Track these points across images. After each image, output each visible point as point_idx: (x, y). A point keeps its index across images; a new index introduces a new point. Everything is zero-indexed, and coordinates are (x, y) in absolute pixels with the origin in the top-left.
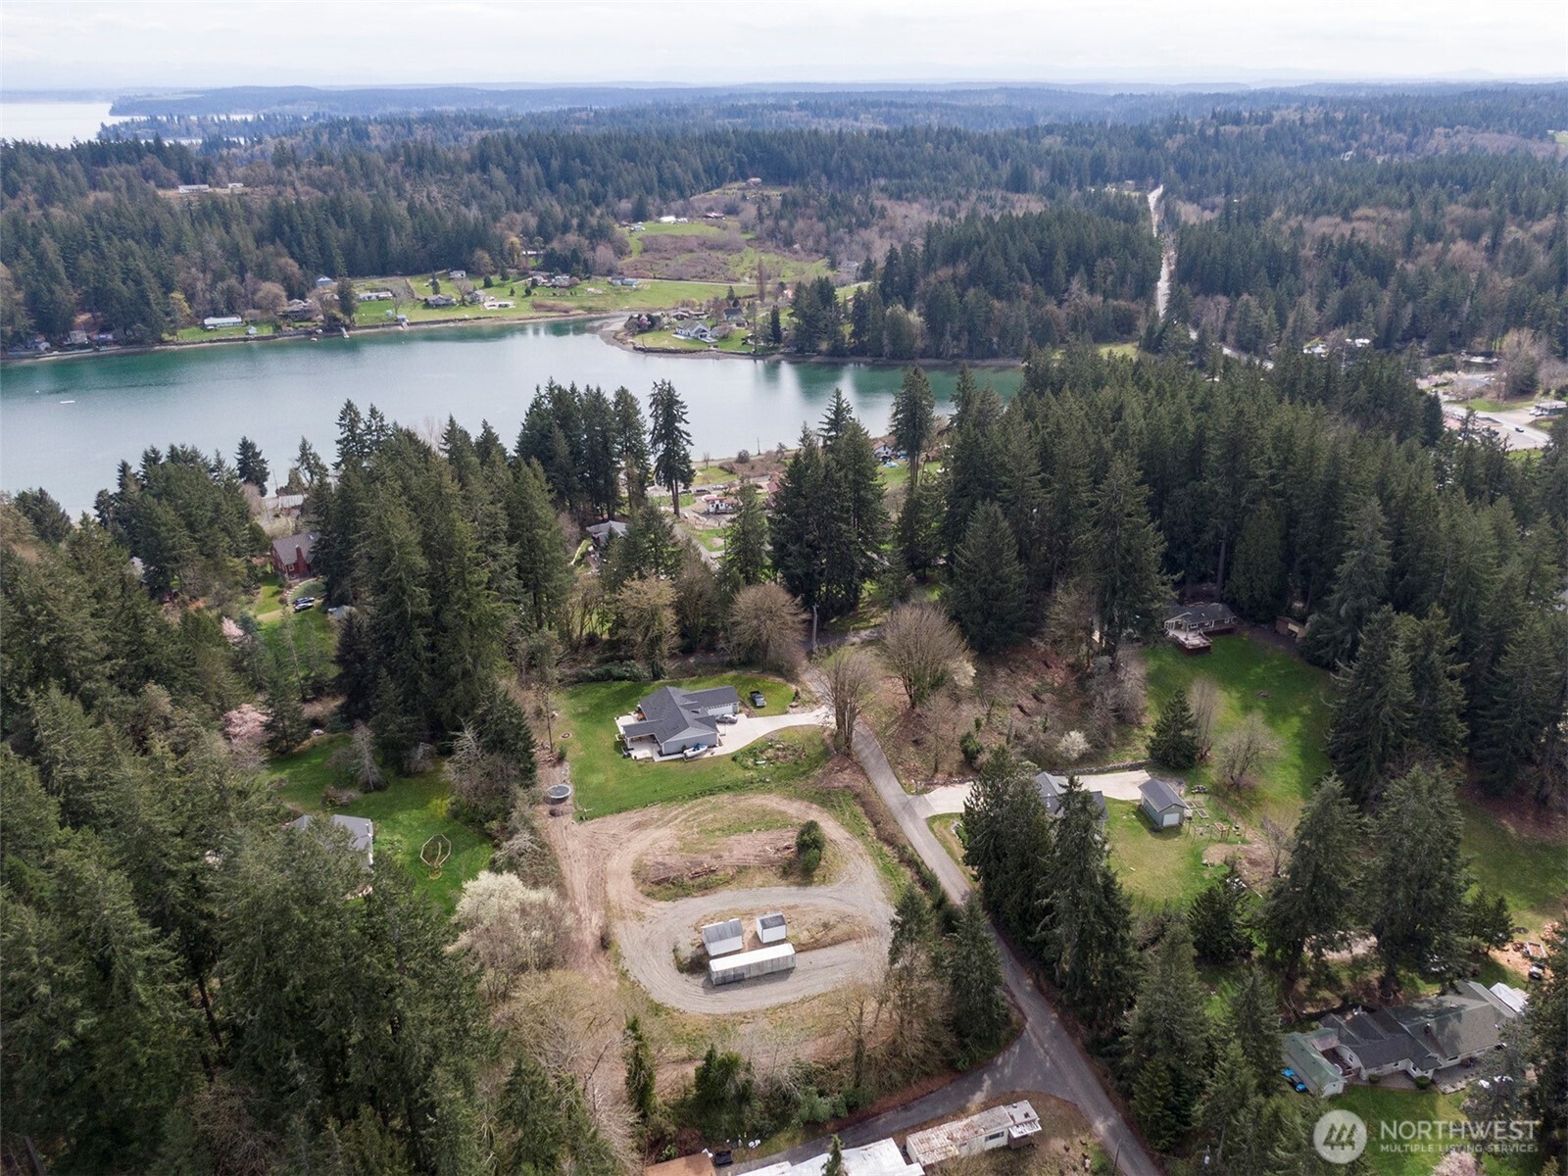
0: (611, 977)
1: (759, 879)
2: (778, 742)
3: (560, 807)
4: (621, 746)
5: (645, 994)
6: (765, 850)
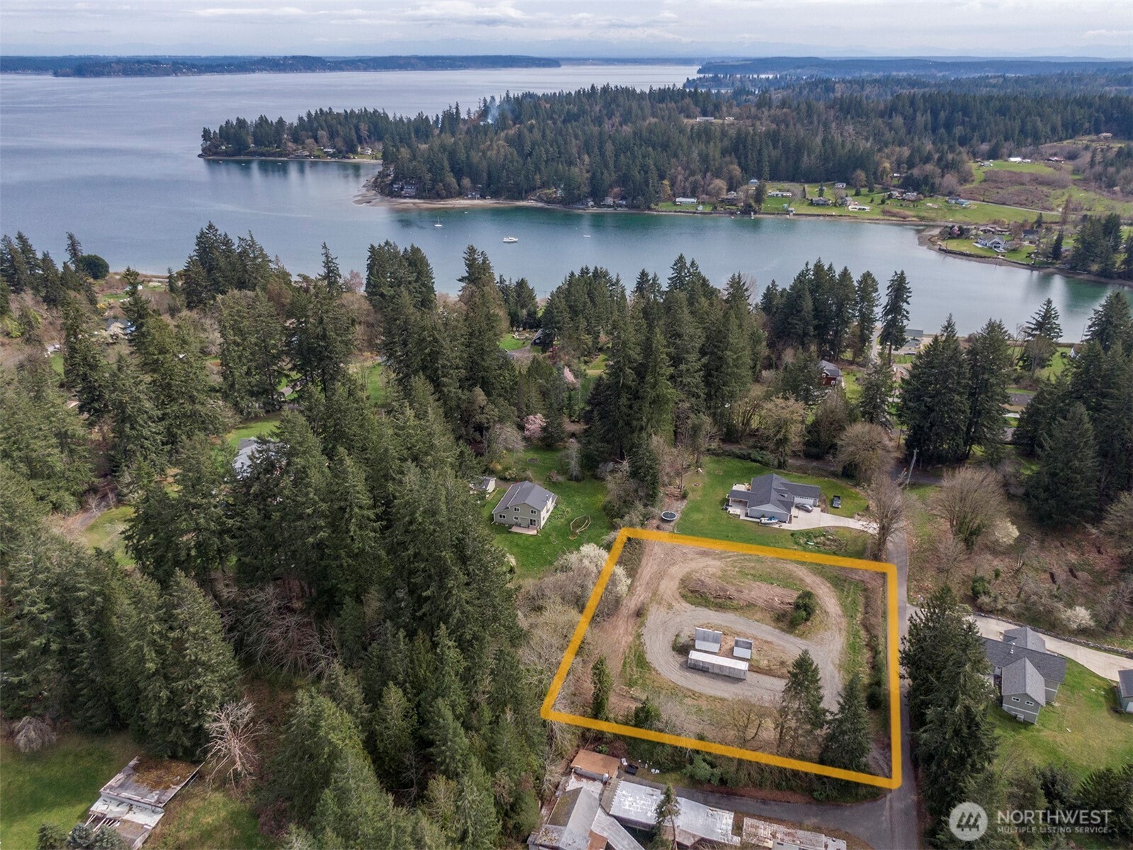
0: (631, 634)
1: (759, 615)
2: (831, 535)
3: (665, 526)
4: (725, 503)
5: (644, 652)
6: (773, 600)
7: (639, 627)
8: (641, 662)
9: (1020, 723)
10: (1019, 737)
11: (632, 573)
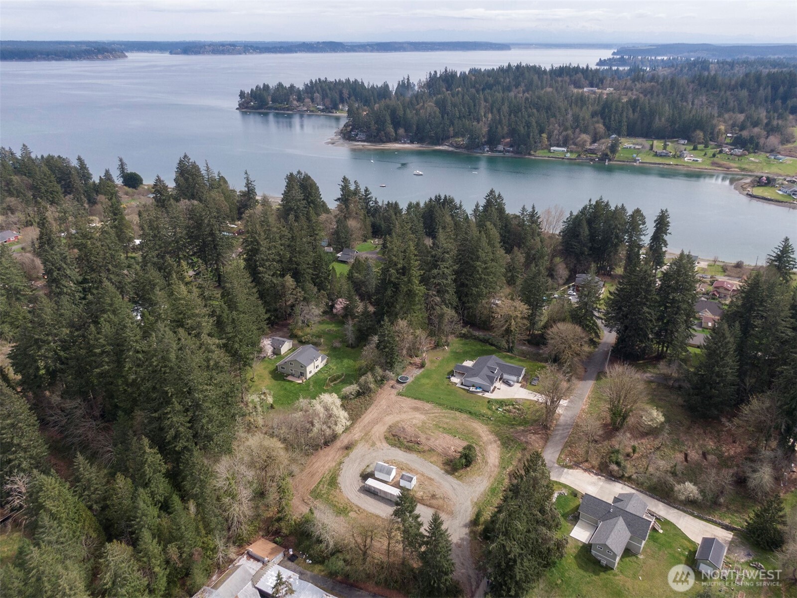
0: (335, 461)
1: (434, 459)
2: (519, 405)
4: (452, 373)
5: (338, 475)
6: (450, 448)
7: (344, 457)
8: (333, 482)
9: (602, 566)
10: (595, 578)
11: (354, 417)
